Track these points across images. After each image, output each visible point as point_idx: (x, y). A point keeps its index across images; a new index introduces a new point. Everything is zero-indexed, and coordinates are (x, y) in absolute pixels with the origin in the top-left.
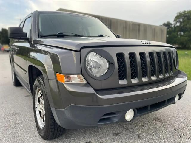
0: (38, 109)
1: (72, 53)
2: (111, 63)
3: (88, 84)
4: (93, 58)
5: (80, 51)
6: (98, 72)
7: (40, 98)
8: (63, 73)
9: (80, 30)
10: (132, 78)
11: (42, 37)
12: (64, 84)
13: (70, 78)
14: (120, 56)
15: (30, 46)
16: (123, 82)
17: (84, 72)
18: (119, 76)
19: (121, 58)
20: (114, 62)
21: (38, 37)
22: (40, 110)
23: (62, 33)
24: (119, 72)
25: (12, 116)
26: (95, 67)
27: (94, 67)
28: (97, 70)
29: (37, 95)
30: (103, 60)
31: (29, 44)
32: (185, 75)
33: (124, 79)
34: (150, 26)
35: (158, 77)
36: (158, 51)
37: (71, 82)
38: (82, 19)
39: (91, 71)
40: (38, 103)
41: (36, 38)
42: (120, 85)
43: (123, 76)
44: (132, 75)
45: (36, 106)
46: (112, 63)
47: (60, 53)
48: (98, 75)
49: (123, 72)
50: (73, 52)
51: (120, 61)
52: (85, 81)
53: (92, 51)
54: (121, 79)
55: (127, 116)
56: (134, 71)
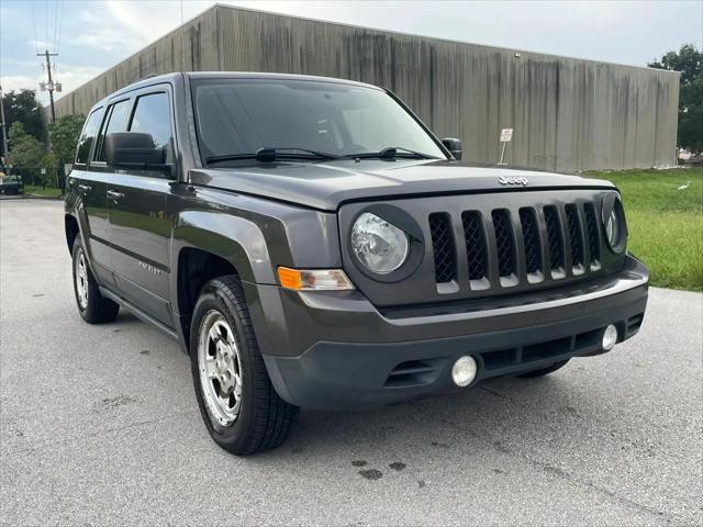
0: (211, 374)
1: (316, 216)
2: (415, 240)
3: (358, 293)
4: (369, 227)
5: (336, 212)
6: (382, 264)
7: (217, 340)
8: (297, 266)
9: (321, 132)
10: (471, 279)
11: (211, 162)
12: (301, 294)
13: (313, 278)
14: (439, 221)
15: (171, 191)
16: (447, 289)
17: (348, 263)
18: (438, 273)
19: (443, 227)
20: (423, 237)
21: (199, 164)
22: (216, 375)
23: (273, 151)
24: (437, 262)
25: (116, 405)
26: (376, 251)
27: (371, 251)
28: (379, 259)
29: (207, 333)
30: (393, 231)
31: (170, 184)
32: (644, 271)
33: (449, 280)
34: (608, 69)
35: (548, 276)
36: (548, 203)
37: (318, 288)
38: (327, 97)
39: (365, 261)
40: (209, 358)
41: (196, 168)
42: (439, 295)
43: (448, 272)
44: (471, 270)
45: (202, 366)
46: (417, 240)
47: (289, 218)
48: (384, 270)
49: (447, 261)
50: (320, 213)
51: (438, 233)
52: (349, 286)
53: (366, 210)
54: (442, 279)
55: (457, 373)
56: (479, 258)
